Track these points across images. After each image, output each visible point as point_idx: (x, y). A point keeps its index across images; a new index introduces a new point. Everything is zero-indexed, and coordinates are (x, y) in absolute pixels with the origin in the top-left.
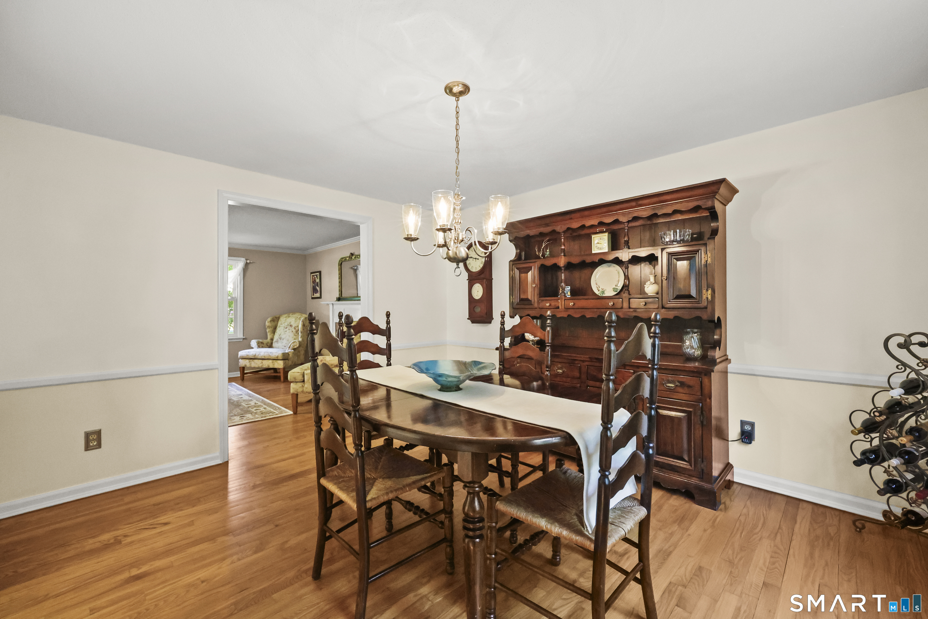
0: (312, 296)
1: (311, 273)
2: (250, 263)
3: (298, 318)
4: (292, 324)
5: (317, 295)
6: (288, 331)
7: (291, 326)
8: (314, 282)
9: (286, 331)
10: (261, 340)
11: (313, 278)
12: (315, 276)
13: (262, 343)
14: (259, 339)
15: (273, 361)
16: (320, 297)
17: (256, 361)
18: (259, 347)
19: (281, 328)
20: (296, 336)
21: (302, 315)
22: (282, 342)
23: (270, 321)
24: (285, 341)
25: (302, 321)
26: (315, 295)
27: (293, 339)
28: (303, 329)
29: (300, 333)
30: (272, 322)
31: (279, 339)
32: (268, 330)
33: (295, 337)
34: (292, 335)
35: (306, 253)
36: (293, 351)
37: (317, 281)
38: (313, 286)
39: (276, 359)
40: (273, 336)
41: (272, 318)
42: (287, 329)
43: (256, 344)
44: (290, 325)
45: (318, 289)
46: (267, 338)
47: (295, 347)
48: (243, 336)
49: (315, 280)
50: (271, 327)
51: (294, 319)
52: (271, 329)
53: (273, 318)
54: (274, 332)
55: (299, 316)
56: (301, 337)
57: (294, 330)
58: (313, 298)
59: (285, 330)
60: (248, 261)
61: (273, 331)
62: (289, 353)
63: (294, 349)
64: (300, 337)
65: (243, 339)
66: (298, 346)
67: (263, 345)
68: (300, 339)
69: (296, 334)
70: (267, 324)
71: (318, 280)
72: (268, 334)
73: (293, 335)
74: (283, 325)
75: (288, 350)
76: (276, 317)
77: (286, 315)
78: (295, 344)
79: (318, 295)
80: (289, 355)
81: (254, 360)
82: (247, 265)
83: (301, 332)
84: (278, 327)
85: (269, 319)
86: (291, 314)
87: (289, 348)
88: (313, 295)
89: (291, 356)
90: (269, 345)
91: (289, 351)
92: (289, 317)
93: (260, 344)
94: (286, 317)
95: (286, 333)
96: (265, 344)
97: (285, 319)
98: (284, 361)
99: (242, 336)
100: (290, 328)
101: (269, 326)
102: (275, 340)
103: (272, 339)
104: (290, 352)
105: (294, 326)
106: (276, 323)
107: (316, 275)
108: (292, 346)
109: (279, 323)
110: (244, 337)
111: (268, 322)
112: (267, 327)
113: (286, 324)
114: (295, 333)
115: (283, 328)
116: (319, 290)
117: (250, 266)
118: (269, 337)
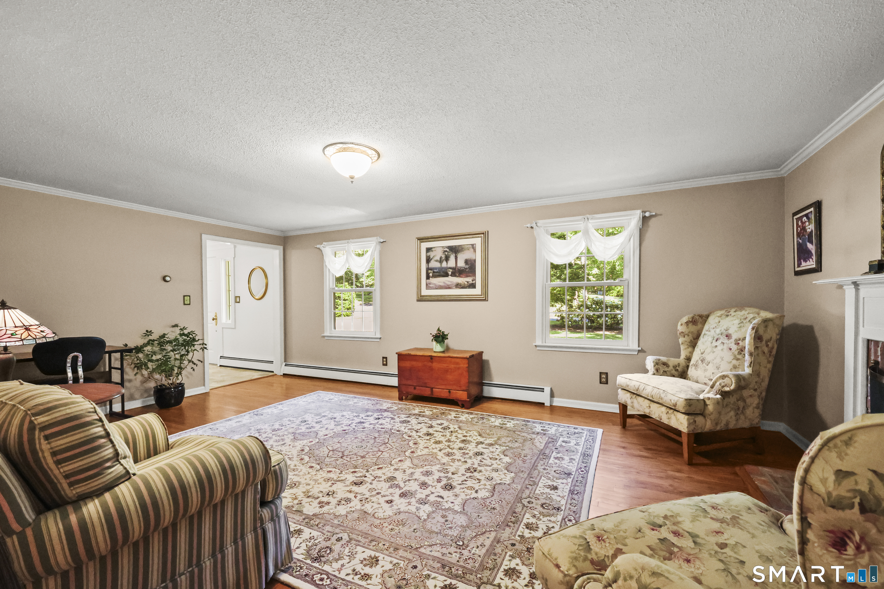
0: (797, 269)
1: (795, 214)
2: (651, 216)
3: (748, 320)
4: (730, 332)
5: (808, 263)
6: (720, 348)
7: (728, 336)
8: (802, 232)
9: (716, 346)
10: (664, 359)
11: (800, 224)
12: (805, 219)
13: (665, 364)
14: (660, 356)
15: (668, 410)
16: (818, 269)
17: (640, 399)
18: (657, 372)
19: (706, 337)
20: (738, 359)
21: (758, 314)
22: (706, 370)
23: (687, 323)
24: (711, 368)
25: (753, 328)
26: (803, 264)
27: (731, 366)
28: (756, 348)
29: (747, 357)
30: (690, 325)
31: (700, 362)
32: (681, 340)
33: (735, 362)
34: (728, 356)
35: (784, 171)
36: (718, 396)
37: (809, 230)
38: (798, 244)
39: (673, 408)
40: (692, 353)
41: (692, 315)
42: (719, 342)
43: (652, 364)
44: (725, 333)
45: (811, 247)
46: (679, 356)
47: (727, 389)
48: (639, 347)
49: (804, 229)
50: (688, 335)
51: (737, 322)
52: (687, 339)
53: (693, 318)
54: (693, 344)
55: (751, 316)
56: (750, 366)
57: (734, 347)
58: (797, 273)
59: (715, 344)
60: (647, 214)
61: (691, 342)
62: (708, 402)
63: (724, 394)
64: (747, 364)
65: (639, 351)
66: (732, 387)
67: (666, 369)
68: (747, 371)
69: (739, 357)
70: (680, 328)
71: (810, 227)
72: (682, 347)
73: (732, 357)
74: (712, 333)
75: (708, 392)
76: (701, 316)
77: (723, 312)
78: (727, 380)
79: (811, 264)
80: (705, 405)
81: (637, 397)
82: (645, 220)
83: (751, 354)
84: (701, 338)
85: (685, 319)
86: (733, 310)
87: (712, 387)
88: (799, 266)
89: (710, 408)
90: (680, 369)
91: (711, 395)
92: (727, 316)
93: (662, 368)
94: (720, 317)
95: (715, 350)
96: (671, 367)
97: (717, 320)
98: (690, 417)
99: (636, 347)
100: (726, 341)
101: (682, 332)
102: (693, 362)
103: (689, 359)
104: (709, 399)
105: (735, 336)
106: (700, 326)
107: (806, 215)
108: (718, 383)
109: (706, 327)
110: (640, 349)
111: (682, 325)
112: (680, 334)
113: (718, 331)
114: (736, 353)
115: (710, 339)
116: (813, 252)
117: (652, 222)
118: (684, 354)
